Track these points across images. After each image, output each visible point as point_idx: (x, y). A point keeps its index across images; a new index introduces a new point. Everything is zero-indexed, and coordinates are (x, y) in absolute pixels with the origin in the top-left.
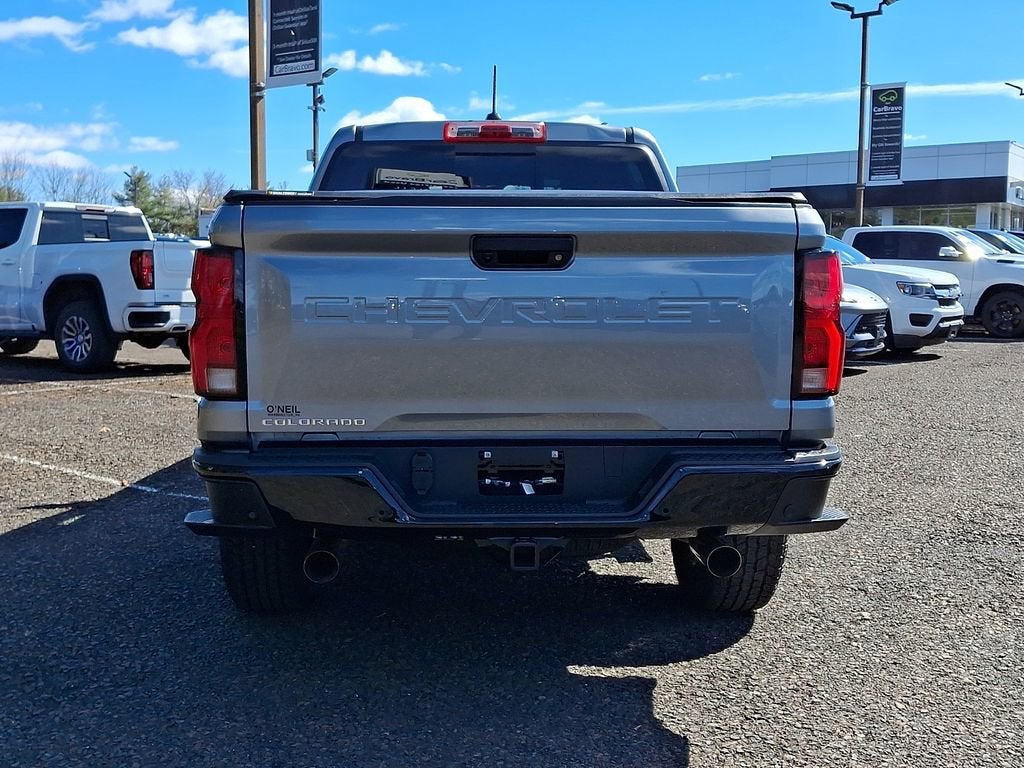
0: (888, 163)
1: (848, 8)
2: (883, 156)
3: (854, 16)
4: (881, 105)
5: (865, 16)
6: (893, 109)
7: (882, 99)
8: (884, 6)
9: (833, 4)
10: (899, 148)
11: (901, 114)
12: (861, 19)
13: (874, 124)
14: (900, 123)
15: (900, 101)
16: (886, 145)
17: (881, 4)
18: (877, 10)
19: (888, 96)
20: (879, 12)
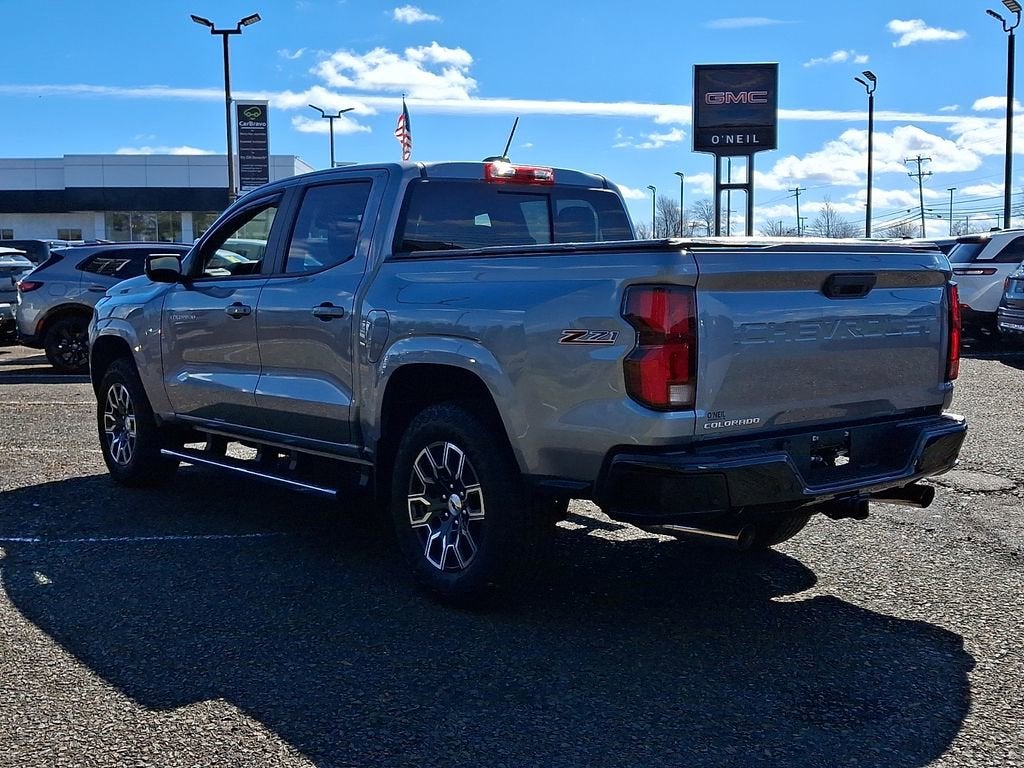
0: (256, 175)
1: (208, 23)
2: (251, 169)
3: (214, 32)
4: (246, 120)
5: (226, 33)
6: (257, 124)
7: (247, 114)
8: (242, 26)
9: (193, 17)
10: (266, 162)
11: (265, 130)
12: (222, 36)
13: (240, 138)
14: (265, 138)
15: (263, 118)
16: (254, 158)
17: (239, 24)
18: (236, 28)
19: (252, 111)
20: (238, 31)
